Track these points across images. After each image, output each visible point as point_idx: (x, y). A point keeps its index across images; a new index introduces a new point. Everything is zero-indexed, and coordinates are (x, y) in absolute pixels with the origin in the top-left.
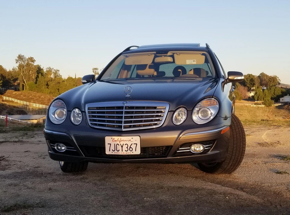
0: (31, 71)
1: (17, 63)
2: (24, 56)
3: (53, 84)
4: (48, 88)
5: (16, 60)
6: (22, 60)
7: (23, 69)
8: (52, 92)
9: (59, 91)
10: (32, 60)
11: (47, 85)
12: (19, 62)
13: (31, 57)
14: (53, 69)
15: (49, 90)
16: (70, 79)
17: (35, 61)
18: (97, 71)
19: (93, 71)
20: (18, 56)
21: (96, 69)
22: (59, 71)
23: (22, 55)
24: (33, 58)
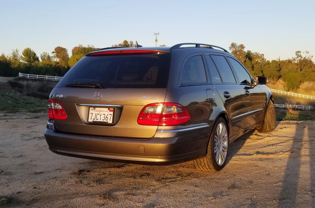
0: (241, 56)
1: (230, 50)
2: (236, 44)
3: (258, 66)
4: (253, 70)
5: (230, 47)
6: (234, 47)
7: (234, 54)
8: (256, 73)
9: (262, 73)
10: (242, 47)
11: (253, 67)
12: (232, 49)
13: (241, 45)
14: (259, 53)
15: (254, 72)
16: (274, 62)
17: (245, 47)
18: (299, 54)
19: (296, 54)
20: (231, 44)
21: (299, 52)
22: (263, 55)
23: (234, 43)
24: (243, 45)
